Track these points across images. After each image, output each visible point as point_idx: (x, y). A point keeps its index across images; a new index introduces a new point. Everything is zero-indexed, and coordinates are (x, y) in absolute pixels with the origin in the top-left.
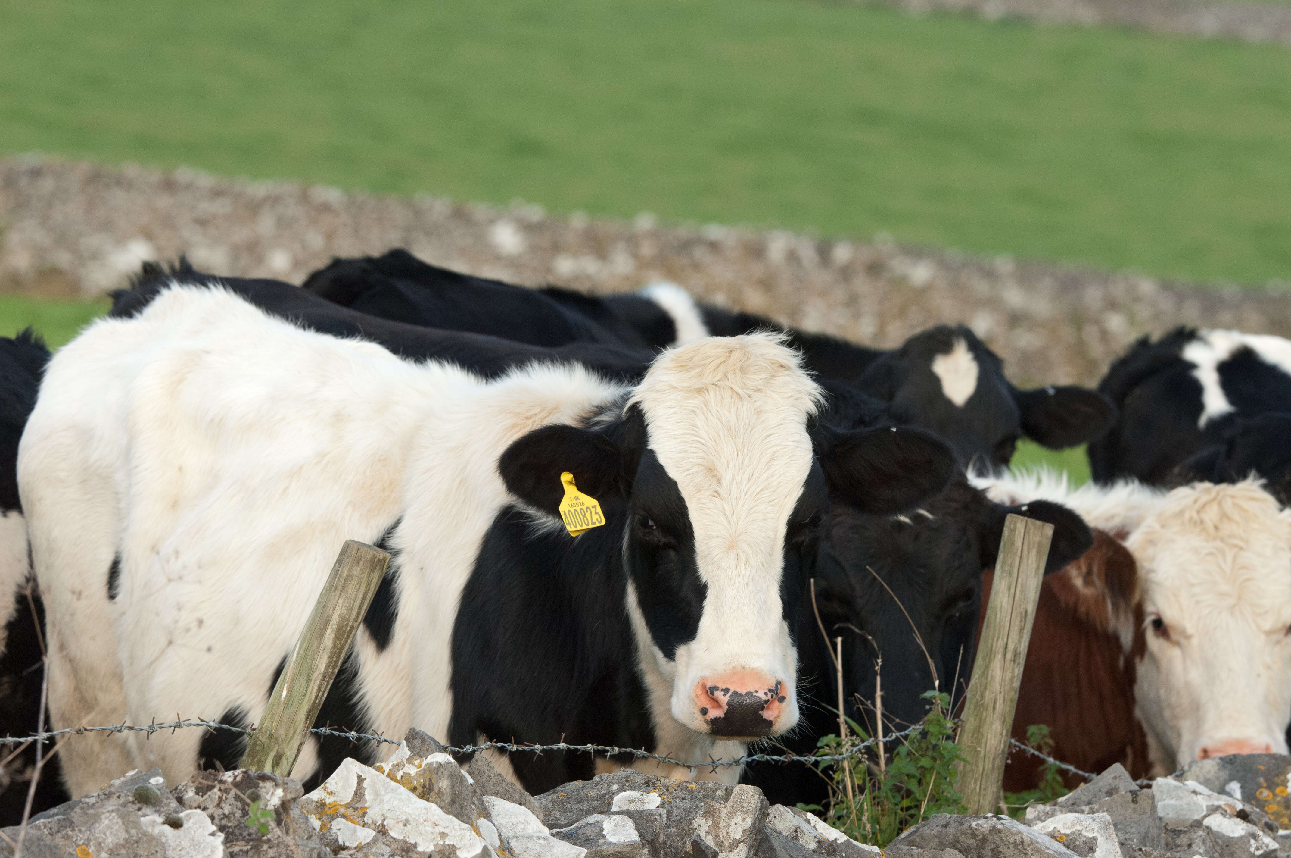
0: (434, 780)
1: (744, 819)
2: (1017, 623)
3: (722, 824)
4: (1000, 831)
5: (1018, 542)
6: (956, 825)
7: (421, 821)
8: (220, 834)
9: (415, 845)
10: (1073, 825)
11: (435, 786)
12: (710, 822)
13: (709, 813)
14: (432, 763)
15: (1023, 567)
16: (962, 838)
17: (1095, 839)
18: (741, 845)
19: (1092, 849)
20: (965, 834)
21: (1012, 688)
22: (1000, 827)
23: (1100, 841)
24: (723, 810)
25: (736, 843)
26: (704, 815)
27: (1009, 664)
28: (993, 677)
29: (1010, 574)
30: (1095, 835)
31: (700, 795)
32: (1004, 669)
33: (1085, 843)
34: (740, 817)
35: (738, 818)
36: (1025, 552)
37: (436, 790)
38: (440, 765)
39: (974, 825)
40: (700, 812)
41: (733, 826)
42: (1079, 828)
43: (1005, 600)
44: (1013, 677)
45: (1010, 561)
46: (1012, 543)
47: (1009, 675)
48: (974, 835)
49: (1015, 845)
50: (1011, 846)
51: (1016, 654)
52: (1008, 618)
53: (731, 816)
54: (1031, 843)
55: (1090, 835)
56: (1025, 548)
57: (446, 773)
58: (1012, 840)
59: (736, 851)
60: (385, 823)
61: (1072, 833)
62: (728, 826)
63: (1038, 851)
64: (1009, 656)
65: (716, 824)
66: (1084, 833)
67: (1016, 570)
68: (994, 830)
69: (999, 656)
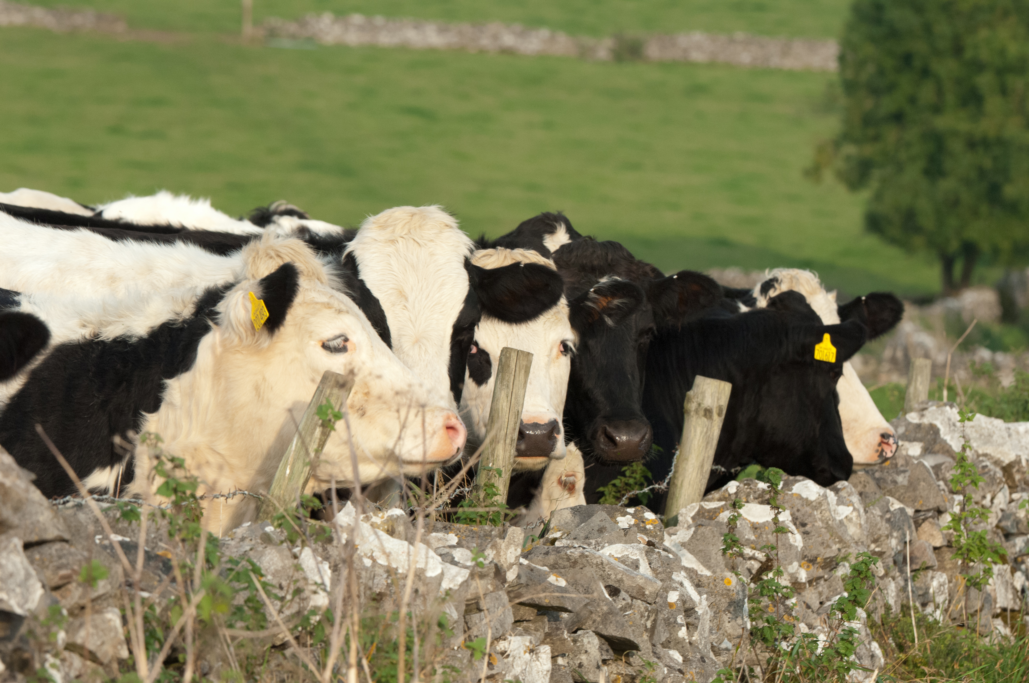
0: (395, 526)
1: (516, 550)
2: (513, 419)
3: (502, 553)
4: (587, 556)
5: (513, 365)
6: (554, 553)
7: (400, 553)
8: (325, 562)
9: (397, 569)
10: (622, 552)
11: (396, 530)
12: (495, 552)
13: (494, 546)
14: (392, 516)
15: (516, 382)
16: (560, 562)
17: (638, 560)
18: (514, 567)
19: (637, 567)
20: (563, 559)
21: (510, 463)
22: (587, 553)
23: (641, 562)
24: (502, 544)
25: (511, 565)
26: (491, 548)
27: (508, 447)
28: (498, 456)
29: (508, 387)
30: (638, 557)
31: (482, 534)
32: (505, 450)
33: (632, 563)
34: (513, 548)
35: (512, 549)
36: (517, 372)
37: (397, 532)
38: (398, 517)
39: (568, 552)
40: (489, 546)
41: (509, 555)
42: (627, 553)
43: (505, 404)
44: (510, 456)
45: (507, 378)
46: (509, 366)
47: (508, 454)
48: (568, 559)
49: (597, 565)
50: (594, 566)
51: (512, 440)
52: (507, 416)
53: (507, 547)
54: (609, 563)
55: (635, 558)
56: (517, 369)
57: (402, 522)
58: (595, 562)
59: (511, 570)
60: (374, 555)
61: (623, 557)
62: (506, 554)
63: (613, 568)
64: (508, 441)
65: (498, 554)
66: (630, 556)
67: (511, 384)
68: (582, 555)
69: (502, 442)
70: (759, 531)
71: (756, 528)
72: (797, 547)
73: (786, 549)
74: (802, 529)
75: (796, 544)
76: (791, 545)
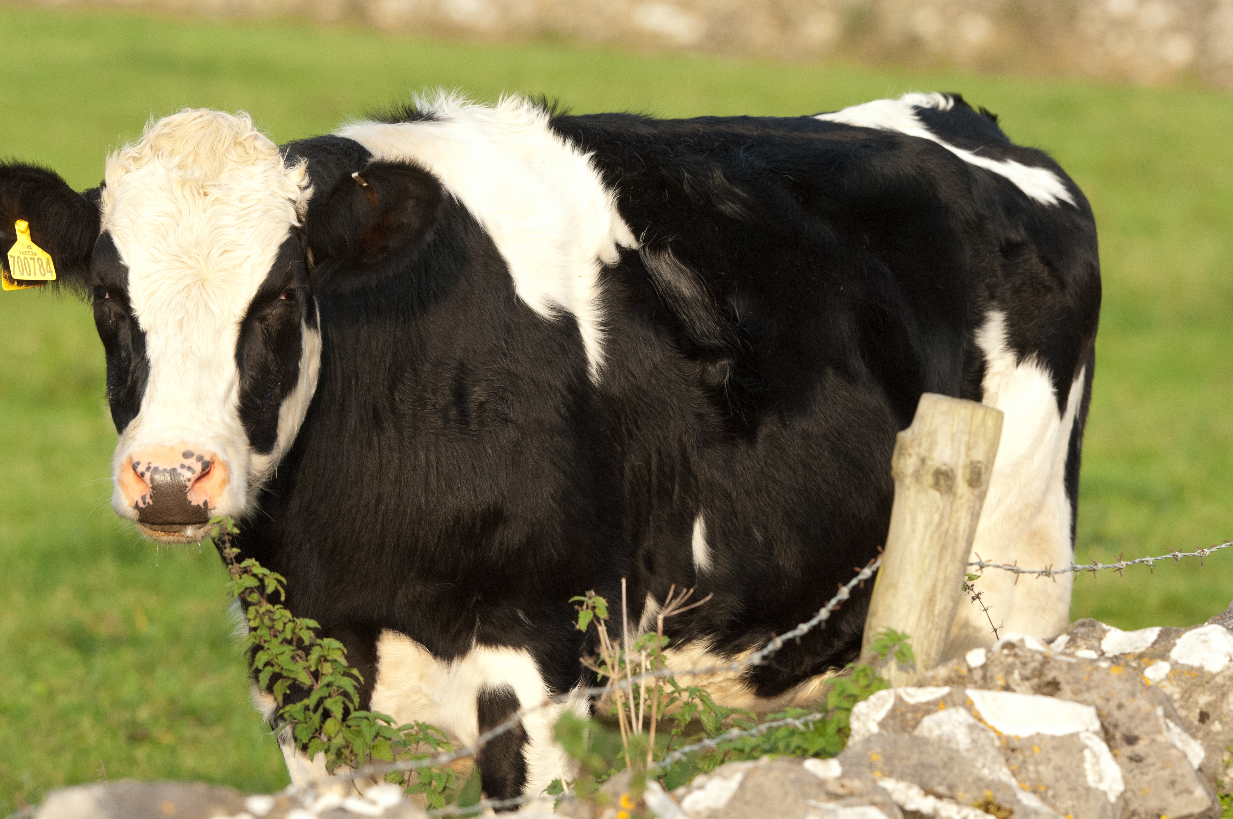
70: (1020, 757)
71: (1013, 750)
72: (1105, 793)
73: (1079, 798)
74: (1126, 750)
75: (1102, 787)
76: (1088, 789)
